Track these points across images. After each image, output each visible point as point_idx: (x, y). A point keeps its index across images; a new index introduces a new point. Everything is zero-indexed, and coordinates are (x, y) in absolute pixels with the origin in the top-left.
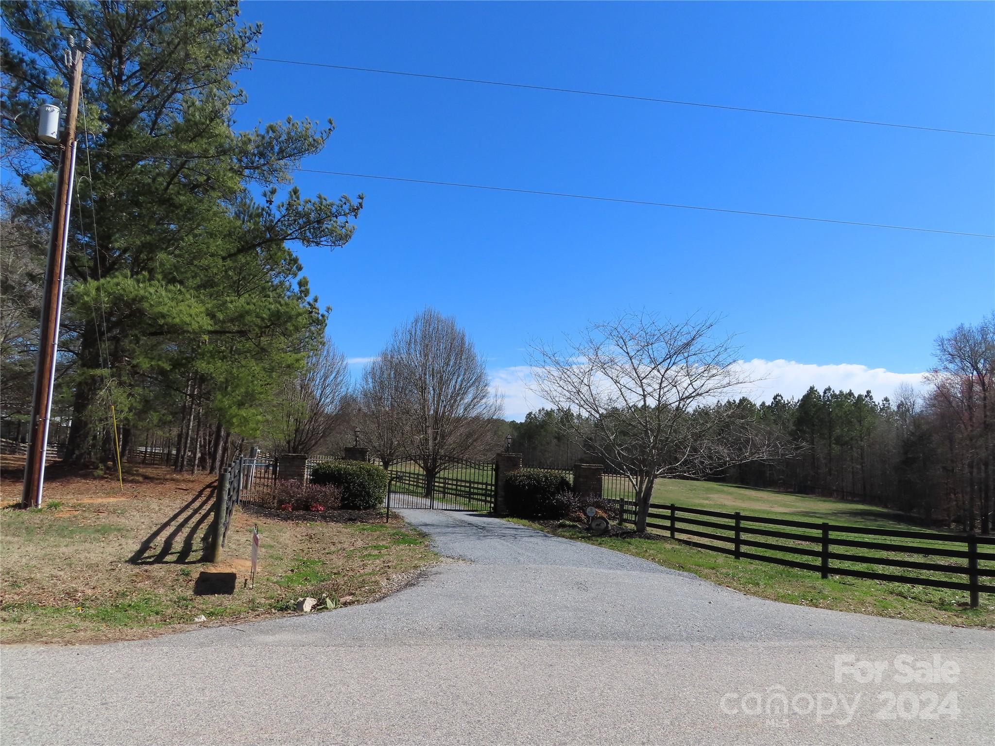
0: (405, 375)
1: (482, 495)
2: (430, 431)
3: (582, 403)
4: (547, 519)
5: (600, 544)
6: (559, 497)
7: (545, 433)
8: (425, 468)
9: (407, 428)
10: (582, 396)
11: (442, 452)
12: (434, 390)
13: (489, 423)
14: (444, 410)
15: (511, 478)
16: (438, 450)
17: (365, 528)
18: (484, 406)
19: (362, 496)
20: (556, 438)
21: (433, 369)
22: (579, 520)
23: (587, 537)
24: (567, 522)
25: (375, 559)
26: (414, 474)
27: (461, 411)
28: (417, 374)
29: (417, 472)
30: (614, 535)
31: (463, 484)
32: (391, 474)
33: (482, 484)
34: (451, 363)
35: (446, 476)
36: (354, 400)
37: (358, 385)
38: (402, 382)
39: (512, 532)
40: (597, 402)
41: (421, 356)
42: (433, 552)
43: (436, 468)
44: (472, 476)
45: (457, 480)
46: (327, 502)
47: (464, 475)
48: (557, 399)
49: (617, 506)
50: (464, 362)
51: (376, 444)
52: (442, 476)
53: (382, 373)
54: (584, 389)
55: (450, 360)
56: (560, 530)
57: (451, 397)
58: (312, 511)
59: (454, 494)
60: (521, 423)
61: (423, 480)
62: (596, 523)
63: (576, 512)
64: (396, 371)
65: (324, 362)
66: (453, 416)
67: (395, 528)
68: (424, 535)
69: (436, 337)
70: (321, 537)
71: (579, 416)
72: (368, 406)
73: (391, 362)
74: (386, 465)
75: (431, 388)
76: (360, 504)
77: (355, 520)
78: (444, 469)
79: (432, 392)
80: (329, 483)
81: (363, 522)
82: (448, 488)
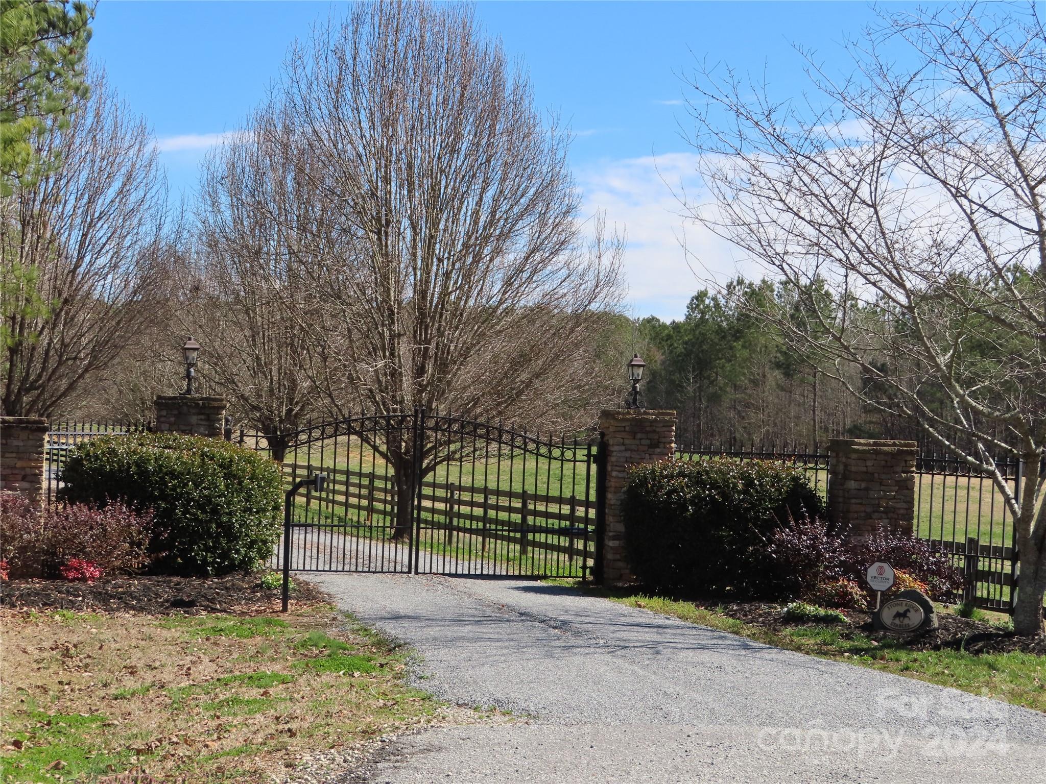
0: (329, 181)
1: (561, 532)
2: (404, 348)
3: (855, 257)
4: (750, 600)
5: (907, 669)
6: (784, 535)
7: (746, 353)
8: (394, 456)
9: (338, 341)
10: (853, 237)
11: (442, 409)
12: (414, 227)
13: (577, 324)
14: (445, 286)
15: (644, 481)
16: (430, 402)
17: (221, 625)
18: (564, 272)
19: (210, 536)
20: (778, 365)
21: (410, 166)
22: (844, 601)
23: (867, 651)
24: (810, 609)
25: (250, 712)
26: (360, 475)
27: (494, 286)
28: (363, 181)
29: (367, 469)
30: (947, 644)
31: (504, 502)
32: (294, 475)
33: (560, 500)
34: (464, 146)
35: (454, 479)
36: (180, 260)
37: (190, 217)
38: (318, 206)
39: (648, 637)
40: (897, 255)
41: (373, 127)
42: (418, 691)
43: (423, 455)
44: (530, 480)
45: (486, 491)
46: (110, 553)
47: (505, 477)
48: (780, 249)
49: (959, 562)
50: (502, 142)
51: (248, 390)
52: (441, 480)
53: (259, 174)
54: (860, 216)
55: (458, 137)
56: (788, 630)
57: (466, 246)
58: (66, 578)
59: (476, 532)
60: (676, 326)
61: (385, 491)
62: (894, 610)
63: (835, 579)
64: (301, 170)
65: (88, 147)
66: (471, 302)
67: (307, 627)
68: (390, 646)
69: (416, 66)
70: (95, 653)
71: (847, 296)
72: (223, 280)
73: (286, 146)
74: (278, 448)
75: (406, 222)
76: (204, 560)
77: (191, 604)
78: (449, 458)
79: (408, 233)
80: (114, 498)
81: (214, 610)
82: (459, 515)
